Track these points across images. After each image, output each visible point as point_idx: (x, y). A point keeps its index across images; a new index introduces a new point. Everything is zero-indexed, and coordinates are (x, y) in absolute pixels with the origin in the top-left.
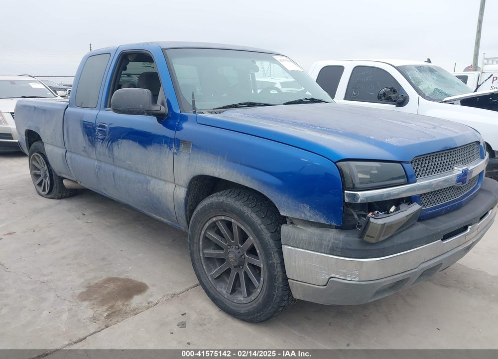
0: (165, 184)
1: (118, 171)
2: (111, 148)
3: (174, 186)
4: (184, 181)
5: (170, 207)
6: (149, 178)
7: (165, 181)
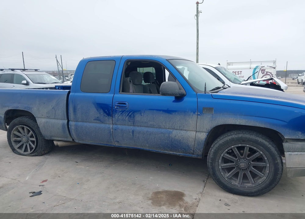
0: (187, 132)
1: (138, 129)
2: (132, 116)
3: (195, 133)
4: (206, 129)
5: (190, 145)
6: (171, 130)
7: (186, 130)
